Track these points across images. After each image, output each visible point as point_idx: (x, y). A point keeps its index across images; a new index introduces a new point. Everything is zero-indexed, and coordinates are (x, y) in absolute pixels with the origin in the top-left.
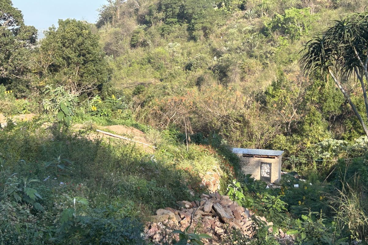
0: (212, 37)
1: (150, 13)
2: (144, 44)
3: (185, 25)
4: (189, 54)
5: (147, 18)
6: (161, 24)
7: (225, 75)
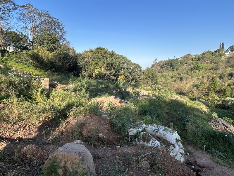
0: (178, 70)
1: (163, 65)
2: (162, 72)
3: (172, 68)
4: (172, 74)
5: (163, 66)
6: (166, 68)
7: (182, 79)
